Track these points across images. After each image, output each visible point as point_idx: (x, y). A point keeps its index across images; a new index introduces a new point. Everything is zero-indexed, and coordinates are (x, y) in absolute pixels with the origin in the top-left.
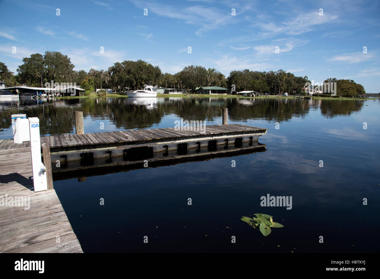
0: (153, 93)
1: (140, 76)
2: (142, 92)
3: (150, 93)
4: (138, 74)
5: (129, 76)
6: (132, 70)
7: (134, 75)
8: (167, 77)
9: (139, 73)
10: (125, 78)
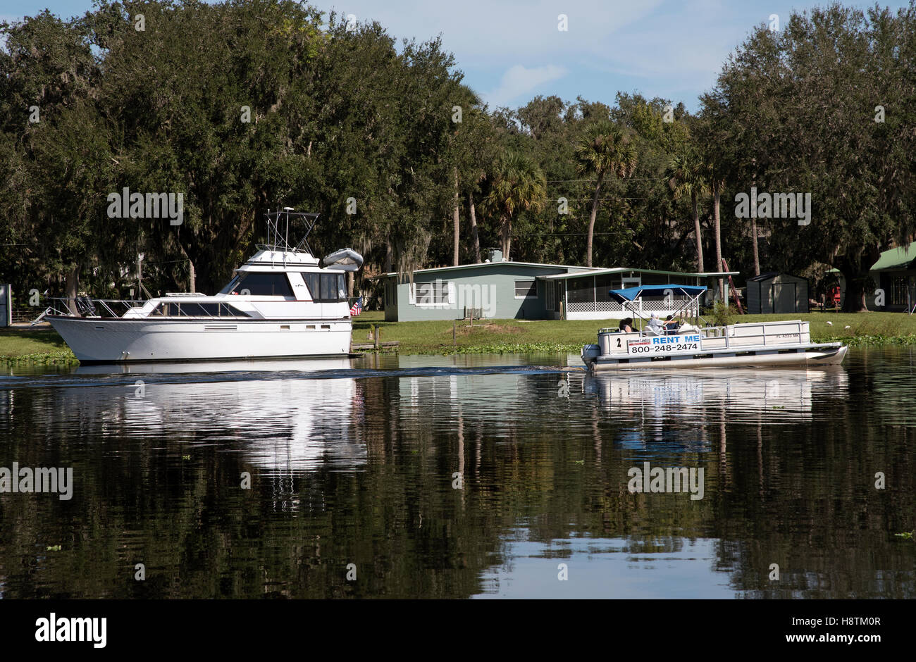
0: (310, 322)
1: (243, 150)
2: (212, 309)
3: (285, 323)
4: (224, 136)
5: (138, 158)
6: (165, 99)
7: (186, 143)
8: (597, 149)
9: (227, 125)
10: (91, 178)
